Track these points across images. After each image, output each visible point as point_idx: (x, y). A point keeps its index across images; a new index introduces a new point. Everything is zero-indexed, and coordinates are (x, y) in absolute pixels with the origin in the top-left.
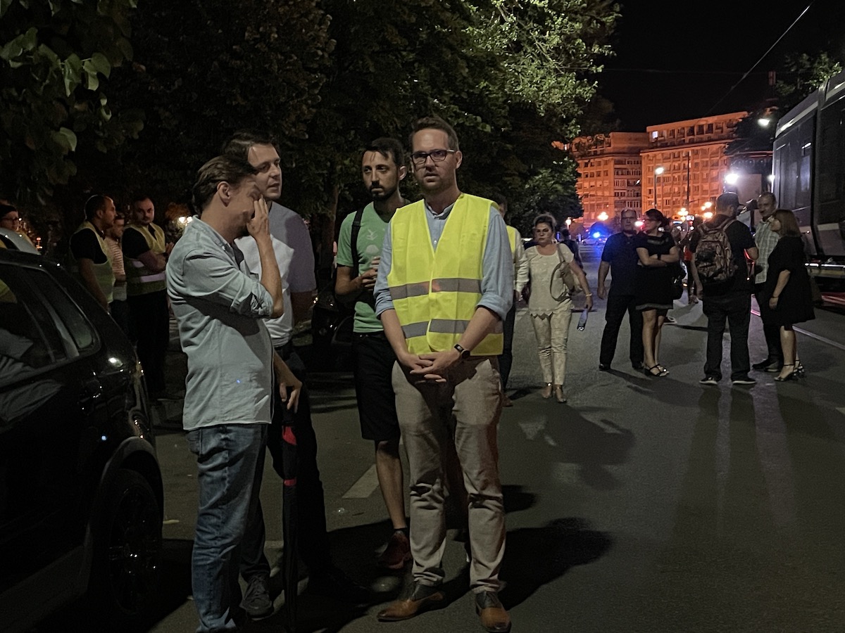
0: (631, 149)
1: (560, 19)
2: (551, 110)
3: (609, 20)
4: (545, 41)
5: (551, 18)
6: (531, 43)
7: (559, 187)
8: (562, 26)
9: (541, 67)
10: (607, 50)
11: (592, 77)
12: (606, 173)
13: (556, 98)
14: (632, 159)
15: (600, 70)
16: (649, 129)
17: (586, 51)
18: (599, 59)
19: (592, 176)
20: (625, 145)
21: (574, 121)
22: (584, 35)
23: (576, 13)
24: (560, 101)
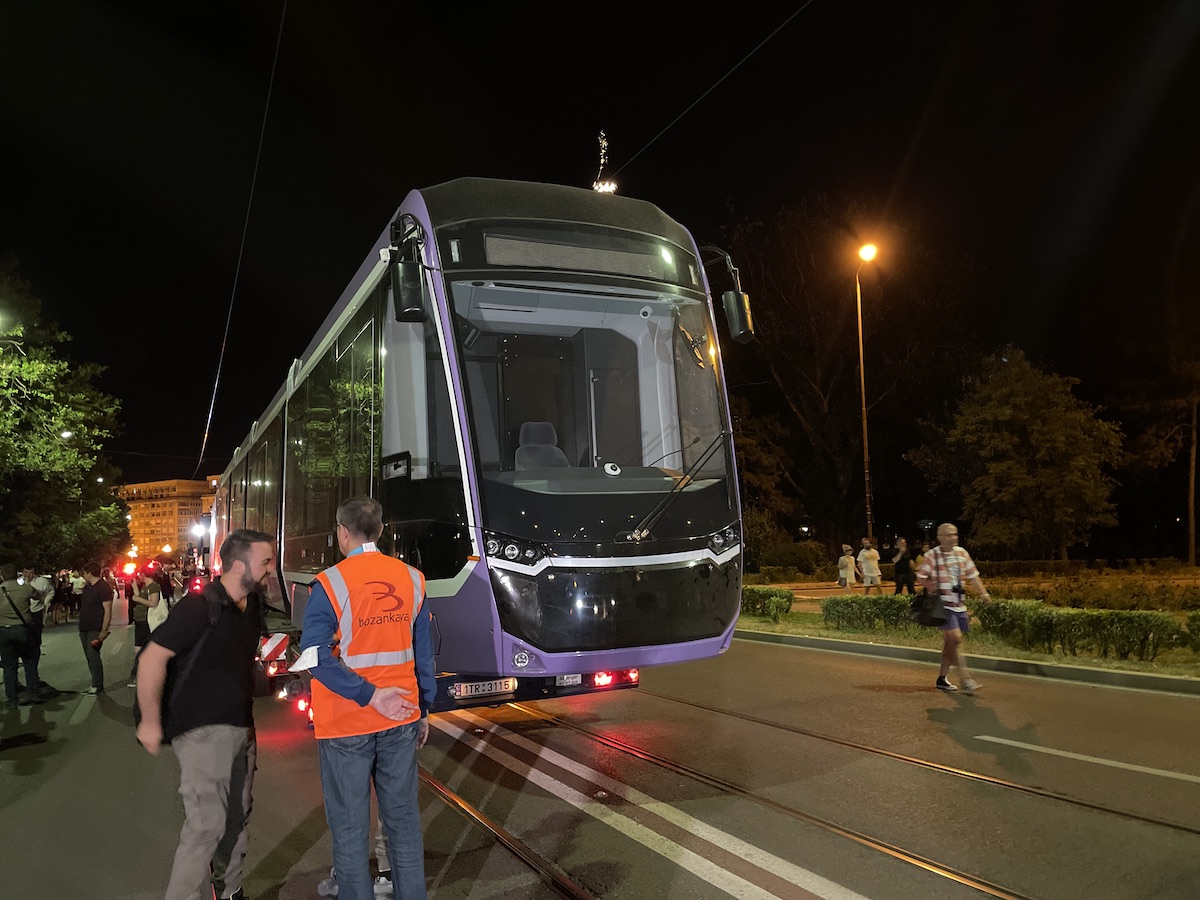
0: (193, 493)
1: (65, 409)
2: (56, 476)
3: (110, 411)
4: (52, 424)
5: (57, 407)
6: (40, 424)
7: (105, 529)
8: (66, 414)
9: (47, 443)
10: (105, 434)
11: (92, 453)
12: (171, 513)
13: (58, 468)
14: (195, 502)
15: (99, 448)
16: (208, 478)
17: (88, 433)
18: (98, 440)
19: (159, 515)
20: (189, 490)
21: (76, 485)
22: (86, 422)
23: (80, 404)
24: (63, 470)
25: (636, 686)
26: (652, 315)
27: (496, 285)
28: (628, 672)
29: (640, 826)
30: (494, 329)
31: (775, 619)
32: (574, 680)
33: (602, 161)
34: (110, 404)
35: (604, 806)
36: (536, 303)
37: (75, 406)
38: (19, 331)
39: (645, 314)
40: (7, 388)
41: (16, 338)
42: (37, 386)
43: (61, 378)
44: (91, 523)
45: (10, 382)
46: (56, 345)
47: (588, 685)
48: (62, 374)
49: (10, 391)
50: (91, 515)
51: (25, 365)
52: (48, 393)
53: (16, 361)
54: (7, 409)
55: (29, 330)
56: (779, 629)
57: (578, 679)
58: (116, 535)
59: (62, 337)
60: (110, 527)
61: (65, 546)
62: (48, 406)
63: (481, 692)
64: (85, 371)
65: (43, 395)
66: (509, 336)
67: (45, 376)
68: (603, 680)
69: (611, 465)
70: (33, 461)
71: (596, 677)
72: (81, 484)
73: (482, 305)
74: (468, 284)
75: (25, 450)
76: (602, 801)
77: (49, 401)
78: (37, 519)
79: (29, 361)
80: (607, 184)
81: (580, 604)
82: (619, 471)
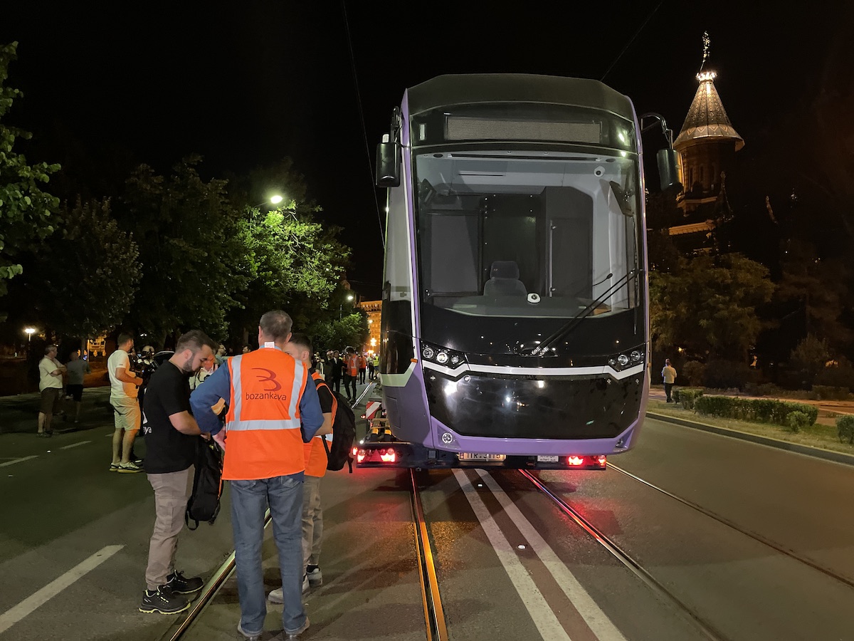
2: (314, 295)
3: (345, 255)
4: (313, 263)
5: (315, 252)
6: (307, 262)
9: (310, 274)
10: (341, 269)
11: (334, 281)
13: (316, 290)
15: (338, 278)
18: (338, 273)
21: (325, 301)
24: (318, 291)
25: (604, 469)
26: (604, 173)
27: (453, 155)
28: (597, 458)
29: (529, 577)
30: (476, 190)
31: (795, 430)
32: (553, 458)
33: (705, 55)
34: (345, 251)
35: (516, 557)
36: (504, 168)
37: (325, 252)
38: (293, 206)
39: (598, 173)
40: (288, 241)
41: (292, 210)
42: (304, 239)
43: (318, 235)
44: (346, 324)
45: (289, 237)
46: (314, 213)
47: (562, 464)
48: (318, 231)
49: (290, 242)
50: (346, 319)
51: (298, 226)
52: (309, 244)
53: (293, 224)
54: (287, 253)
55: (299, 205)
56: (794, 439)
57: (556, 459)
58: (359, 332)
59: (319, 209)
60: (356, 327)
61: (329, 337)
62: (311, 252)
63: (478, 458)
64: (332, 230)
65: (307, 245)
66: (490, 196)
67: (309, 233)
68: (576, 461)
69: (532, 294)
70: (302, 286)
71: (570, 458)
72: (329, 300)
73: (462, 172)
74: (431, 156)
75: (297, 279)
76: (519, 552)
77: (310, 248)
78: (307, 320)
79: (300, 223)
80: (708, 73)
81: (508, 399)
82: (538, 299)
